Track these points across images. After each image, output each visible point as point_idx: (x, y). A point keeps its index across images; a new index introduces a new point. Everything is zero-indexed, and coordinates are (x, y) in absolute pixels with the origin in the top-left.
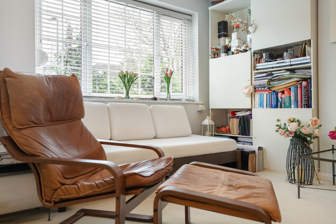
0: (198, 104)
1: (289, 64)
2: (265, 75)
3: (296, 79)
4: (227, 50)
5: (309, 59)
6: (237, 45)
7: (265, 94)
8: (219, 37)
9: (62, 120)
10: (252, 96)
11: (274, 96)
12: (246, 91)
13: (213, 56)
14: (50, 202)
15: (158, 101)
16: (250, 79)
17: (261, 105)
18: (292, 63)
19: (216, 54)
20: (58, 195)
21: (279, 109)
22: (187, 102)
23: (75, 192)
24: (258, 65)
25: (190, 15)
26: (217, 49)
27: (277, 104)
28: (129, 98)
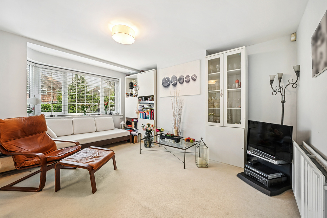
0: (120, 115)
1: (148, 103)
2: (142, 106)
3: (150, 109)
4: (131, 94)
5: (154, 102)
6: (135, 93)
7: (142, 113)
8: (130, 88)
9: (33, 134)
10: (138, 113)
11: (145, 114)
12: (136, 112)
13: (126, 96)
14: (19, 168)
15: (100, 115)
16: (137, 107)
17: (141, 118)
18: (150, 103)
19: (128, 96)
20: (22, 165)
21: (146, 119)
22: (116, 115)
23: (28, 164)
24: (140, 102)
25: (118, 79)
26: (128, 94)
27: (145, 118)
28: (86, 115)
